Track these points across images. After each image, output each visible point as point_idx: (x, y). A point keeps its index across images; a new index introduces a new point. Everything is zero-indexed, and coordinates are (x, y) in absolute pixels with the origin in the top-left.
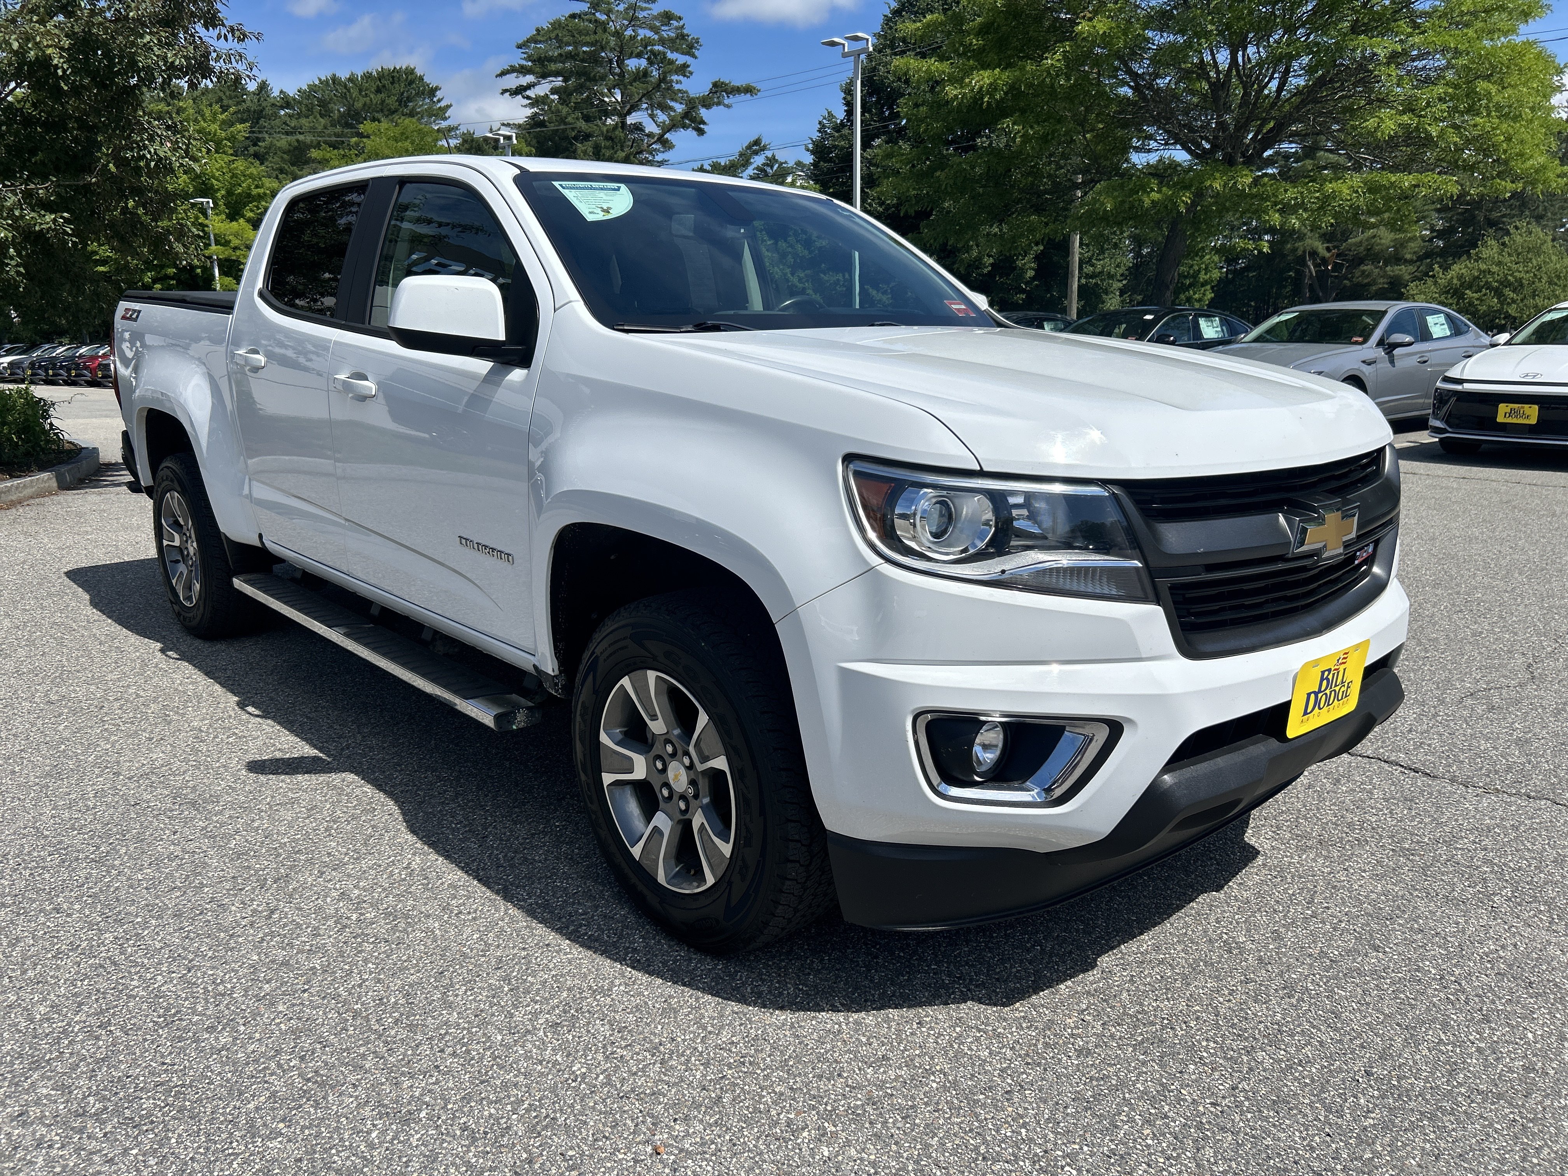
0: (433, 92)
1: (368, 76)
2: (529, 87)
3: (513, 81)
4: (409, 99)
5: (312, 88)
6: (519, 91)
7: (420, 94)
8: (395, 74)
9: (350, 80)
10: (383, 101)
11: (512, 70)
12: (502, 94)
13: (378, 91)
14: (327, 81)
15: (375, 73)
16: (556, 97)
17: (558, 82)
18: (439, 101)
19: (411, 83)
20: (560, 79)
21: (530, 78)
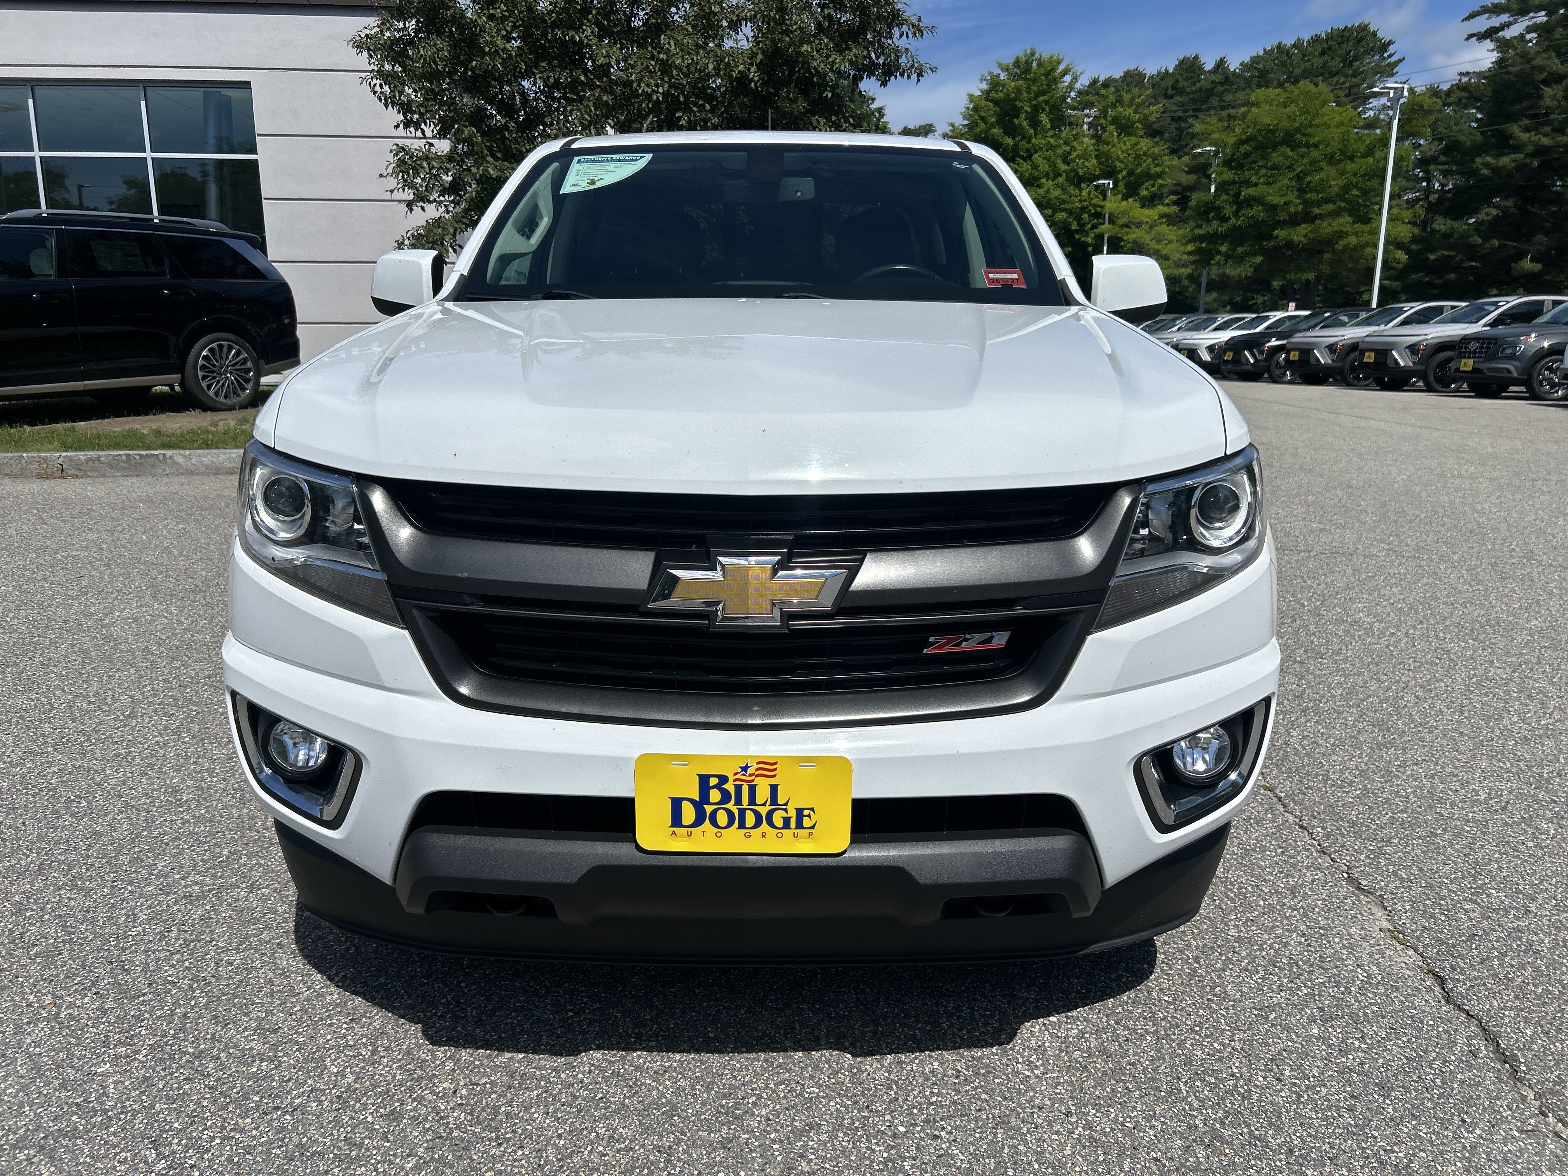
0: (1385, 46)
1: (1316, 40)
2: (1502, 27)
3: (1483, 23)
4: (1356, 58)
5: (1255, 60)
6: (1489, 34)
7: (1370, 51)
8: (1346, 33)
9: (1294, 46)
10: (1325, 64)
11: (1485, 10)
12: (1467, 39)
13: (1323, 53)
14: (1272, 50)
15: (1323, 35)
16: (1535, 35)
17: (1541, 17)
18: (1390, 56)
19: (1362, 39)
20: (1543, 13)
21: (1504, 18)
